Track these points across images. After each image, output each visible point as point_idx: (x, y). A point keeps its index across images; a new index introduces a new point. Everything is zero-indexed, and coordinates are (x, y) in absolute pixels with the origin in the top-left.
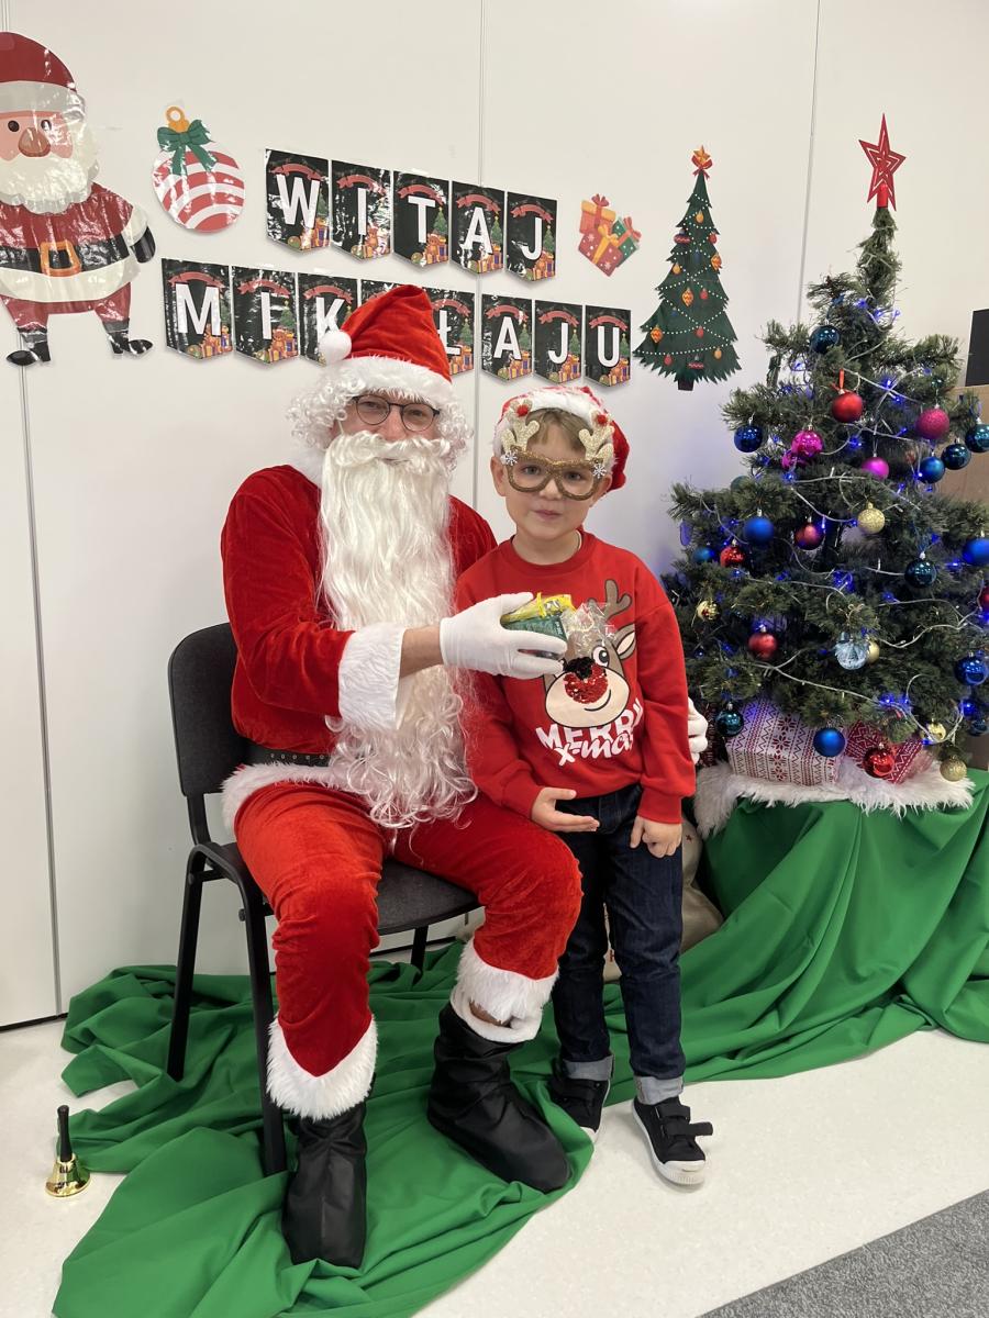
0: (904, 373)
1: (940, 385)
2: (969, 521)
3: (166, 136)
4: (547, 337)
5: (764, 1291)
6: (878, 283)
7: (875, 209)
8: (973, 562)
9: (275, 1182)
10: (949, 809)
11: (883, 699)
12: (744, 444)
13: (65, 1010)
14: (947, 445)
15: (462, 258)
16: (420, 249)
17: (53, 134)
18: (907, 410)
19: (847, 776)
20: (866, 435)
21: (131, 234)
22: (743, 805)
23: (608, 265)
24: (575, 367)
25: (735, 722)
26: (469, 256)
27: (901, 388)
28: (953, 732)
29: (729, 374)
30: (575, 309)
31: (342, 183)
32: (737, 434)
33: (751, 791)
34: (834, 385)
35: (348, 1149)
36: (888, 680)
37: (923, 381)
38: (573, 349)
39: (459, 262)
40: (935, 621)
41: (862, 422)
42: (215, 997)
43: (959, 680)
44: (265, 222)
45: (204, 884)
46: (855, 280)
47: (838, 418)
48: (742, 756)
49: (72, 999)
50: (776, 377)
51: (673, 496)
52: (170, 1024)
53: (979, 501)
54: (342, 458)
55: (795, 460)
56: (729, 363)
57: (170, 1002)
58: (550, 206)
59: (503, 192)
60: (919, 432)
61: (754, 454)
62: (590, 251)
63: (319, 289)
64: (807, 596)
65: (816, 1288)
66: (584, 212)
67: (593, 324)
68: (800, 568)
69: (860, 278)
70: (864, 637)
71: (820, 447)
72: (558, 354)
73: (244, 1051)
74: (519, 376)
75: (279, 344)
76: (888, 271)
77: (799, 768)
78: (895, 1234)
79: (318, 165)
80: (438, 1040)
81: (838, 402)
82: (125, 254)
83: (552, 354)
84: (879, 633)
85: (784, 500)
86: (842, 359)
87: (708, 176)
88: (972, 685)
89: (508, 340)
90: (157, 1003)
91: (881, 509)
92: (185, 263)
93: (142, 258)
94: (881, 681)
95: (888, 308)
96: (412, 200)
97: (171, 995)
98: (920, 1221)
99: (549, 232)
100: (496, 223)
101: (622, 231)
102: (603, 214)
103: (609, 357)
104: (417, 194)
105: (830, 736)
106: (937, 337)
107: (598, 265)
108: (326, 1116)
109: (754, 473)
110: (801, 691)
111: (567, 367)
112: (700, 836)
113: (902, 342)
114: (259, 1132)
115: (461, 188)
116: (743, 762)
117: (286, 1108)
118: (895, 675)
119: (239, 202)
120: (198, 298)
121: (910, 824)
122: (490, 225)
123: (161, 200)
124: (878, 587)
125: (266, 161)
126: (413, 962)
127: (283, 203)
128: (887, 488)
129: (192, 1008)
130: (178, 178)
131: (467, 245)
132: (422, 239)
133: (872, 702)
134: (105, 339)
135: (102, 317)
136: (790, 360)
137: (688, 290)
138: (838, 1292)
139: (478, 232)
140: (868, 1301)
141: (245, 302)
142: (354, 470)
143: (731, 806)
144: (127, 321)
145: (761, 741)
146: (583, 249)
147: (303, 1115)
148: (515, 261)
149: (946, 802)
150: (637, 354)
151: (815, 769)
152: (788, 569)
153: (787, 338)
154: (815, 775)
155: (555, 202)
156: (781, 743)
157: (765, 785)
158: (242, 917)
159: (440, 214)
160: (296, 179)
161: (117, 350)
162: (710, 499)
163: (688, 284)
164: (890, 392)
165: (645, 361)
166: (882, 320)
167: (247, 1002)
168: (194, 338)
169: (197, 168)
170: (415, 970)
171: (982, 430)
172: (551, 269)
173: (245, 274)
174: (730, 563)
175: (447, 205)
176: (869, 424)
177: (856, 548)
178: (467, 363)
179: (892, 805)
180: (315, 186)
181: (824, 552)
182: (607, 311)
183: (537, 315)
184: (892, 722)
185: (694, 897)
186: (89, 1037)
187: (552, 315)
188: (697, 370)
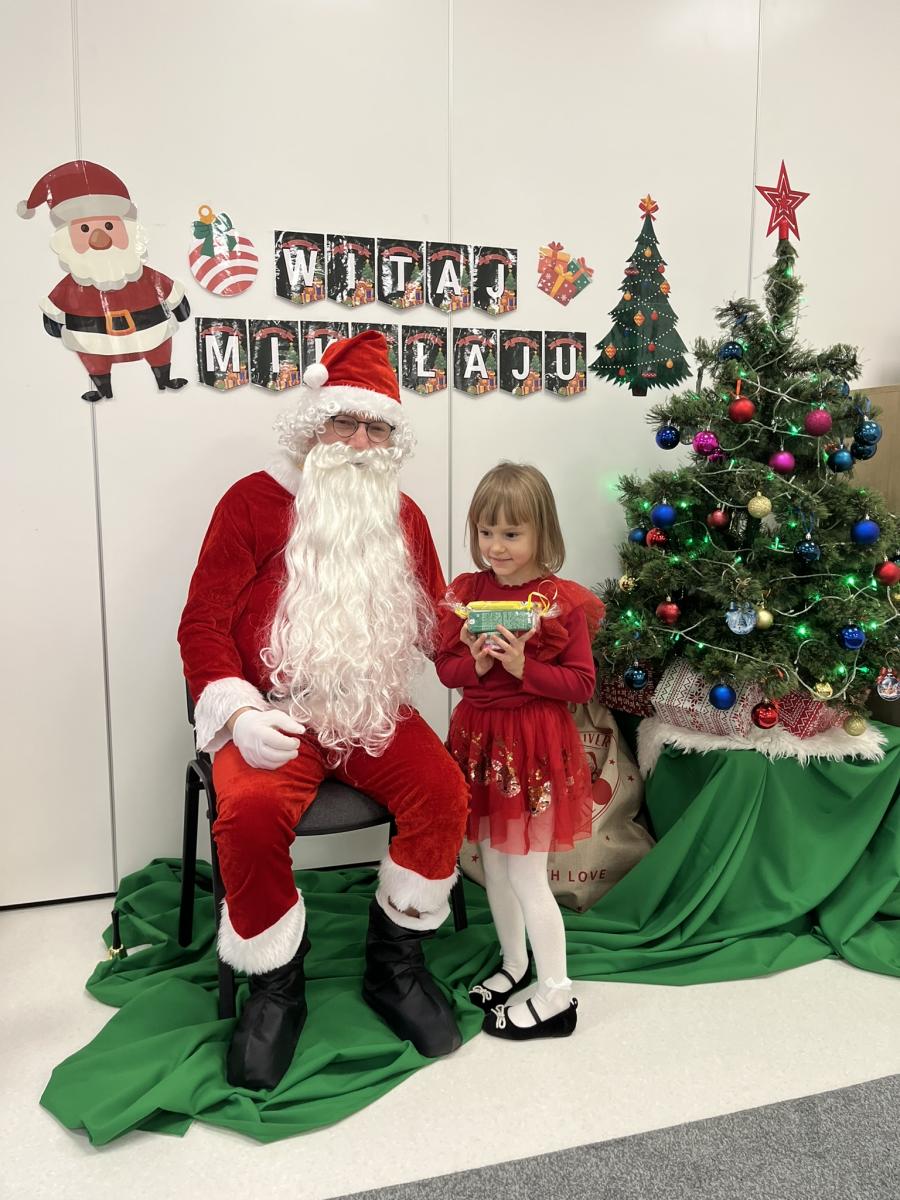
2: (855, 506)
3: (199, 228)
4: (511, 359)
6: (783, 303)
7: (777, 241)
8: (860, 541)
11: (768, 661)
13: (118, 888)
21: (173, 300)
22: (667, 751)
23: (564, 298)
24: (536, 382)
28: (843, 692)
29: (680, 380)
30: (535, 335)
31: (336, 250)
32: (658, 434)
33: (673, 739)
36: (778, 644)
38: (534, 367)
40: (824, 593)
46: (759, 302)
47: (734, 420)
48: (665, 708)
49: (122, 879)
54: (321, 462)
56: (680, 371)
58: (511, 253)
59: (468, 246)
62: (548, 287)
63: (317, 332)
66: (542, 256)
67: (552, 346)
71: (716, 445)
72: (521, 372)
74: (486, 391)
75: (285, 376)
76: (790, 293)
77: (710, 720)
79: (317, 239)
81: (735, 406)
82: (167, 317)
83: (515, 373)
84: (771, 604)
87: (654, 219)
90: (180, 886)
91: (769, 497)
93: (181, 319)
94: (772, 644)
95: (793, 323)
96: (393, 258)
99: (510, 274)
101: (576, 269)
102: (559, 257)
103: (566, 371)
104: (396, 254)
105: (723, 691)
106: (839, 346)
107: (555, 298)
111: (529, 382)
113: (807, 352)
115: (435, 247)
116: (667, 713)
118: (786, 640)
119: (254, 271)
120: (223, 348)
122: (458, 273)
123: (196, 275)
125: (274, 239)
130: (209, 258)
132: (401, 288)
133: (757, 661)
135: (150, 363)
137: (640, 313)
139: (448, 280)
142: (330, 471)
143: (659, 753)
144: (169, 365)
145: (680, 696)
146: (542, 289)
148: (482, 300)
149: (854, 755)
150: (593, 368)
153: (710, 352)
154: (723, 727)
155: (516, 250)
156: (696, 698)
157: (686, 733)
160: (299, 251)
161: (161, 387)
163: (638, 308)
164: (785, 397)
165: (602, 373)
171: (868, 427)
172: (510, 304)
173: (259, 325)
174: (653, 542)
175: (423, 260)
178: (441, 383)
180: (314, 255)
182: (565, 335)
183: (502, 342)
184: (773, 679)
185: (636, 830)
186: (128, 908)
187: (514, 341)
188: (650, 379)
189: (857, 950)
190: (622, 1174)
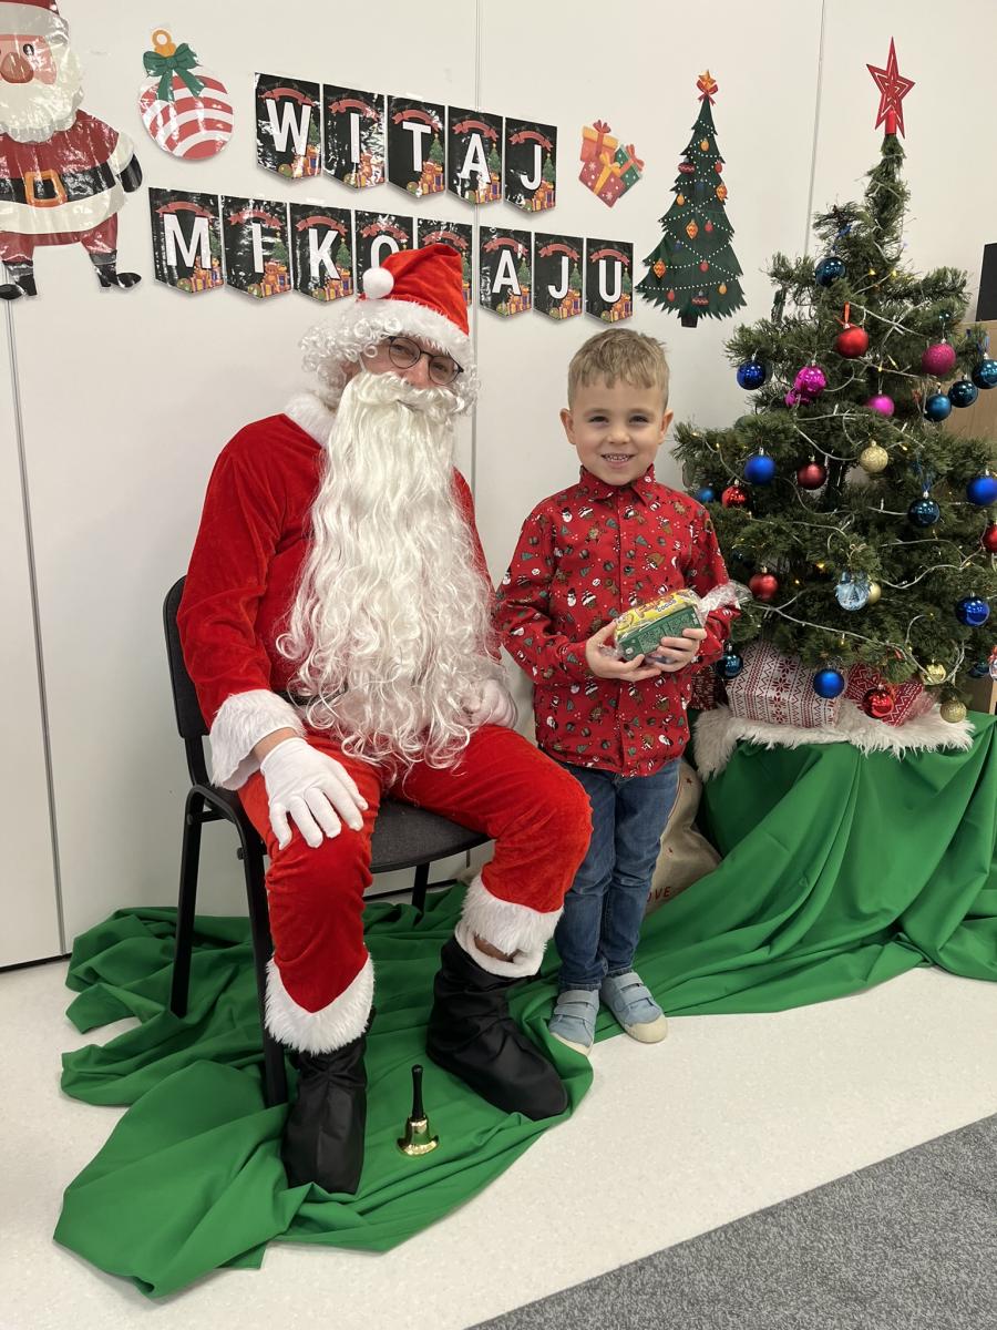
0: (911, 307)
1: (946, 319)
2: (974, 459)
3: (153, 61)
4: (547, 272)
5: (753, 1216)
6: (886, 213)
7: (883, 137)
8: (978, 501)
9: (274, 1115)
10: (950, 751)
11: (884, 641)
12: (748, 382)
13: (69, 950)
14: (953, 381)
15: (459, 188)
16: (416, 177)
17: (35, 61)
18: (913, 344)
19: (846, 719)
20: (871, 371)
21: (117, 162)
22: (742, 748)
23: (609, 196)
24: (576, 303)
25: (734, 664)
26: (467, 186)
27: (907, 322)
28: (954, 673)
29: (734, 310)
30: (575, 242)
31: (334, 108)
32: (740, 371)
33: (750, 734)
34: (838, 319)
35: (347, 1083)
36: (889, 621)
37: (929, 315)
38: (574, 284)
39: (456, 192)
40: (938, 561)
41: (868, 358)
42: (217, 936)
43: (960, 621)
44: (255, 149)
45: (203, 824)
46: (863, 210)
48: (742, 699)
49: (76, 939)
50: (780, 312)
51: (675, 436)
52: (172, 965)
53: (985, 440)
55: (799, 398)
56: (734, 299)
57: (172, 942)
58: (550, 132)
59: (501, 118)
60: (925, 368)
61: (758, 392)
62: (591, 179)
63: (312, 220)
64: (808, 536)
65: (806, 1213)
66: (585, 139)
68: (802, 508)
69: (867, 208)
70: (865, 577)
71: (823, 383)
72: (558, 289)
73: (244, 990)
74: (518, 311)
75: (271, 278)
76: (896, 201)
77: (799, 710)
78: (884, 1162)
79: (310, 89)
80: (438, 976)
81: (842, 337)
82: (111, 184)
83: (552, 289)
84: (881, 574)
85: (786, 438)
86: (847, 291)
87: (713, 102)
88: (972, 625)
89: (506, 275)
90: (160, 943)
91: (884, 447)
92: (174, 192)
93: (128, 188)
94: (882, 622)
95: (897, 238)
96: (406, 125)
97: (174, 936)
98: (909, 1150)
99: (548, 160)
100: (494, 150)
101: (625, 159)
102: (605, 141)
103: (610, 292)
104: (412, 120)
105: (830, 677)
106: (945, 270)
107: (599, 195)
108: (324, 1051)
109: (759, 412)
110: (801, 633)
111: (567, 302)
112: (700, 779)
113: (910, 275)
114: (261, 1065)
115: (458, 114)
116: (743, 705)
117: (285, 1042)
118: (895, 616)
119: (228, 128)
120: (187, 230)
121: (909, 765)
122: (487, 152)
123: (148, 127)
124: (881, 527)
125: (255, 85)
126: (414, 903)
127: (272, 128)
128: (891, 425)
129: (194, 948)
130: (165, 103)
131: (465, 174)
132: (418, 167)
133: (872, 643)
134: (91, 272)
135: (89, 250)
136: (795, 294)
137: (693, 222)
138: (827, 1218)
139: (475, 160)
140: (857, 1227)
141: (234, 232)
143: (730, 748)
144: (115, 252)
145: (761, 683)
146: (584, 178)
147: (301, 1050)
148: (514, 190)
149: (945, 743)
150: (638, 287)
151: (815, 711)
152: (790, 510)
153: (792, 271)
154: (815, 717)
155: (555, 128)
156: (781, 685)
157: (765, 727)
158: (240, 856)
159: (436, 141)
160: (287, 104)
161: (105, 284)
162: (712, 438)
163: (693, 216)
164: (896, 326)
165: (648, 297)
166: (889, 251)
167: (248, 944)
168: (185, 272)
169: (183, 93)
170: (416, 911)
171: (989, 366)
172: (551, 200)
173: (236, 204)
174: (732, 503)
175: (444, 131)
176: (875, 361)
177: (861, 489)
179: (891, 747)
180: (306, 110)
181: (828, 492)
182: (609, 244)
183: (537, 249)
184: (891, 663)
185: (693, 839)
186: (92, 975)
187: (552, 248)
188: (701, 306)
189: (955, 956)
190: (812, 1242)
